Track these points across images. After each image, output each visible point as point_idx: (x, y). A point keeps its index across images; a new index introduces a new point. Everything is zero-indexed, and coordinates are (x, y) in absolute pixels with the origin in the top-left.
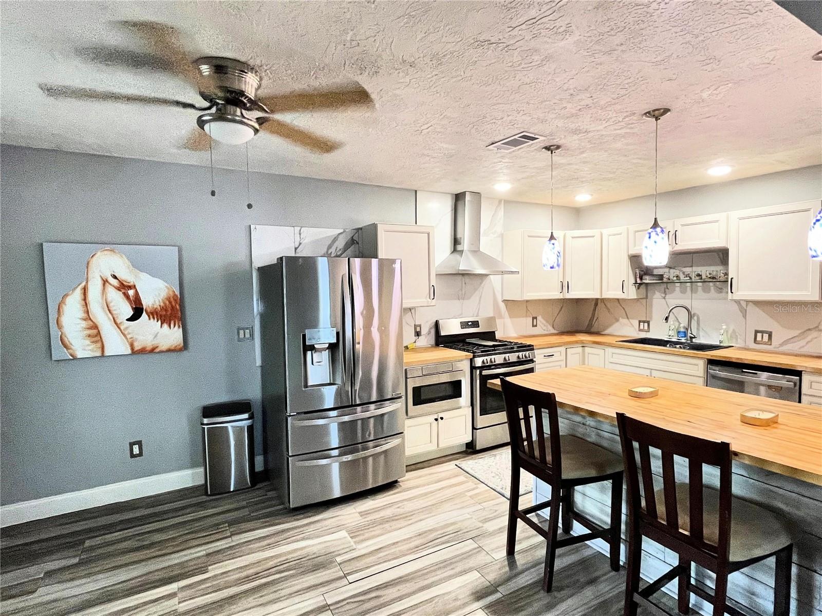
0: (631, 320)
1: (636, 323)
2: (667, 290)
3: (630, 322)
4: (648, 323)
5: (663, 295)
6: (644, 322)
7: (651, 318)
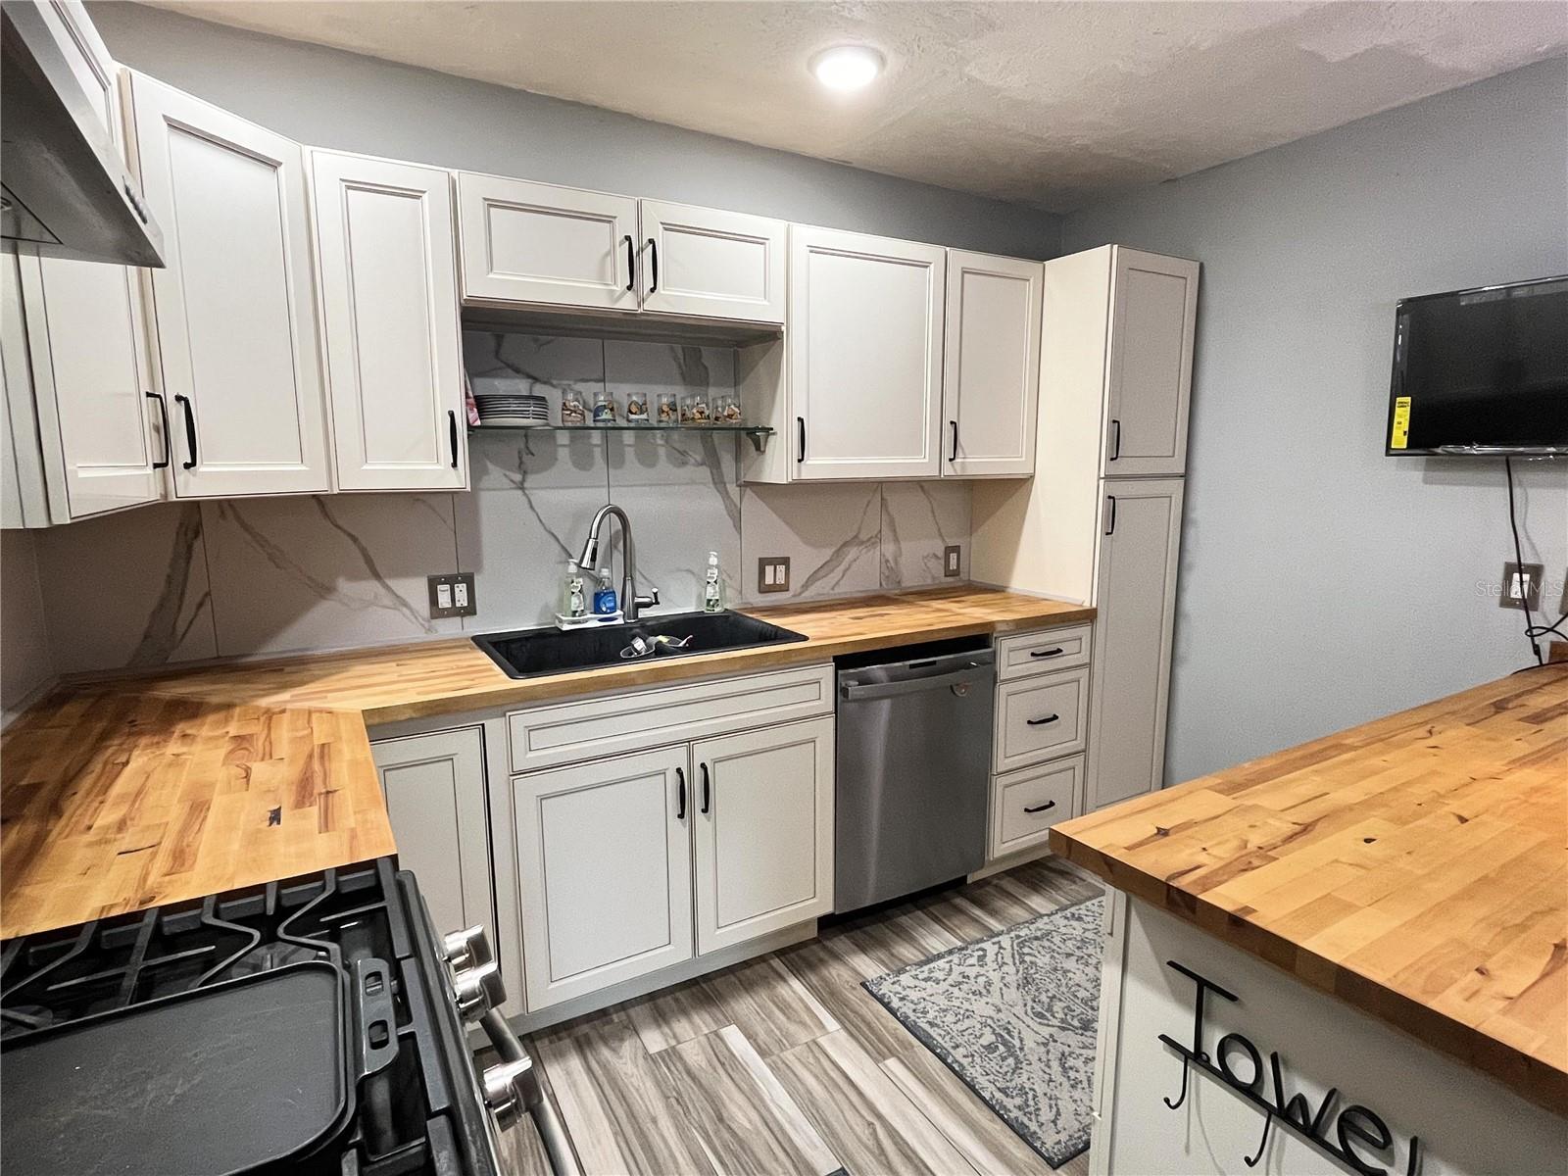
0: (390, 583)
1: (415, 590)
2: (526, 458)
3: (388, 588)
4: (469, 580)
5: (518, 477)
6: (451, 581)
7: (477, 561)
